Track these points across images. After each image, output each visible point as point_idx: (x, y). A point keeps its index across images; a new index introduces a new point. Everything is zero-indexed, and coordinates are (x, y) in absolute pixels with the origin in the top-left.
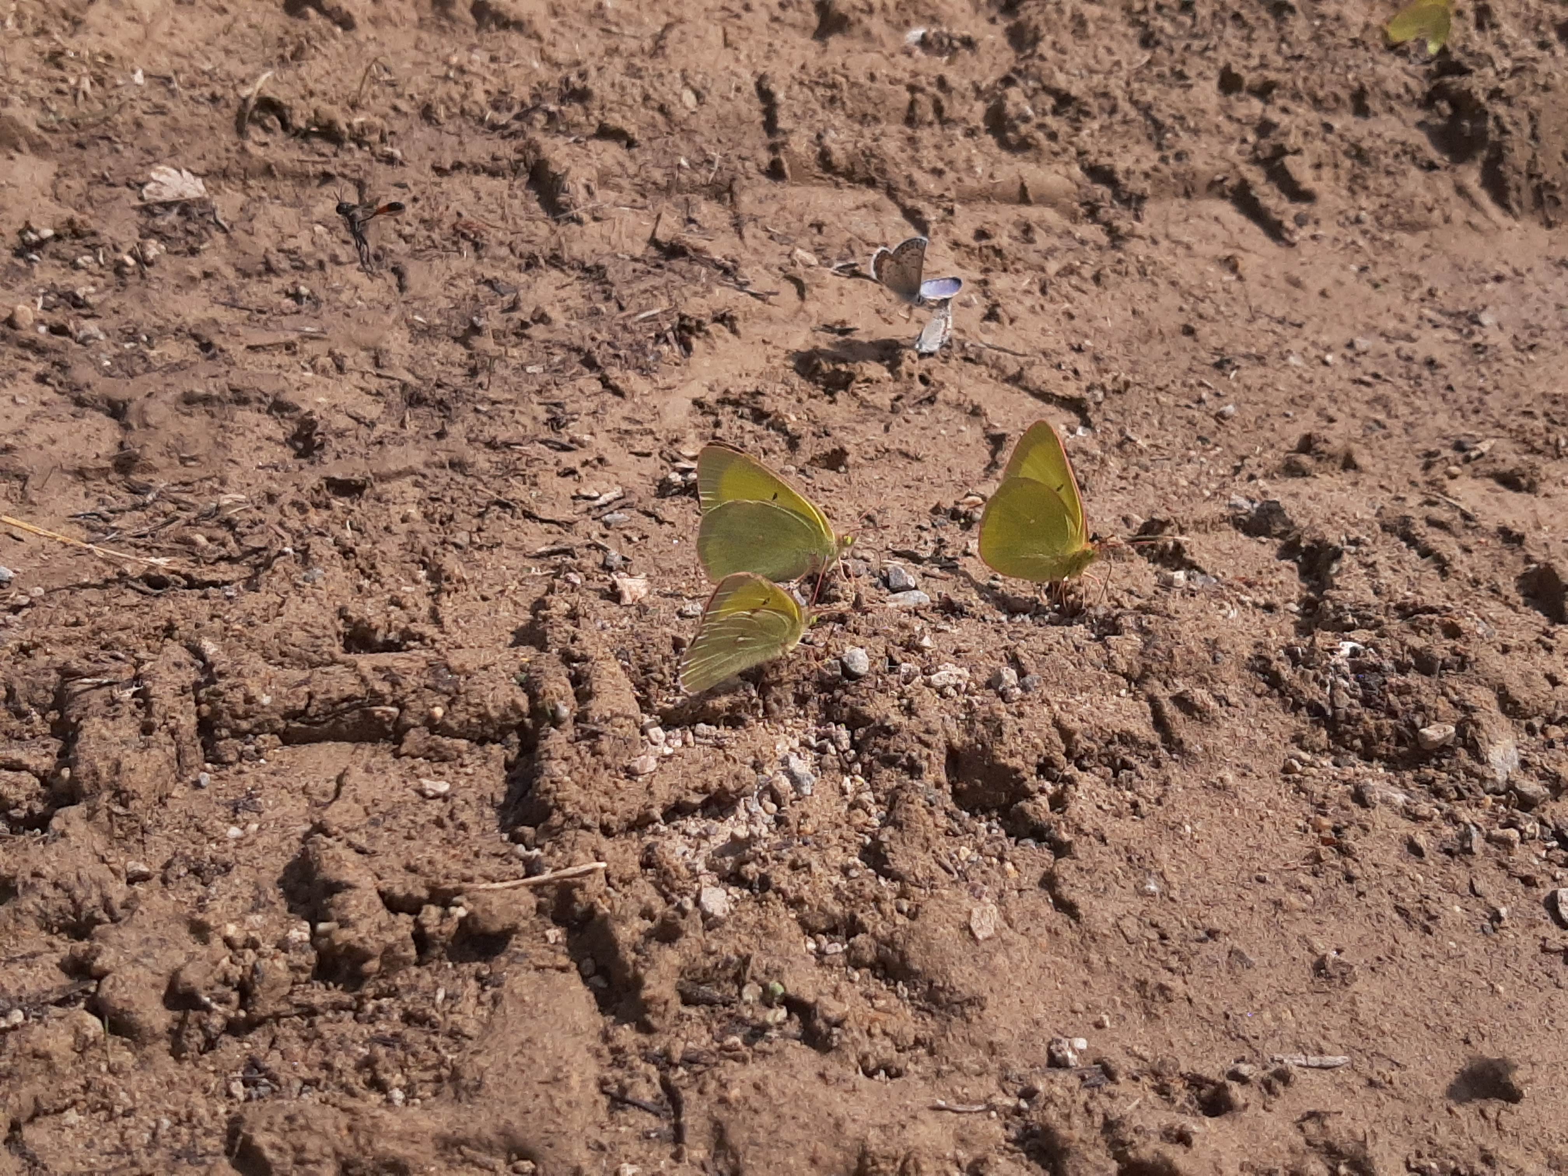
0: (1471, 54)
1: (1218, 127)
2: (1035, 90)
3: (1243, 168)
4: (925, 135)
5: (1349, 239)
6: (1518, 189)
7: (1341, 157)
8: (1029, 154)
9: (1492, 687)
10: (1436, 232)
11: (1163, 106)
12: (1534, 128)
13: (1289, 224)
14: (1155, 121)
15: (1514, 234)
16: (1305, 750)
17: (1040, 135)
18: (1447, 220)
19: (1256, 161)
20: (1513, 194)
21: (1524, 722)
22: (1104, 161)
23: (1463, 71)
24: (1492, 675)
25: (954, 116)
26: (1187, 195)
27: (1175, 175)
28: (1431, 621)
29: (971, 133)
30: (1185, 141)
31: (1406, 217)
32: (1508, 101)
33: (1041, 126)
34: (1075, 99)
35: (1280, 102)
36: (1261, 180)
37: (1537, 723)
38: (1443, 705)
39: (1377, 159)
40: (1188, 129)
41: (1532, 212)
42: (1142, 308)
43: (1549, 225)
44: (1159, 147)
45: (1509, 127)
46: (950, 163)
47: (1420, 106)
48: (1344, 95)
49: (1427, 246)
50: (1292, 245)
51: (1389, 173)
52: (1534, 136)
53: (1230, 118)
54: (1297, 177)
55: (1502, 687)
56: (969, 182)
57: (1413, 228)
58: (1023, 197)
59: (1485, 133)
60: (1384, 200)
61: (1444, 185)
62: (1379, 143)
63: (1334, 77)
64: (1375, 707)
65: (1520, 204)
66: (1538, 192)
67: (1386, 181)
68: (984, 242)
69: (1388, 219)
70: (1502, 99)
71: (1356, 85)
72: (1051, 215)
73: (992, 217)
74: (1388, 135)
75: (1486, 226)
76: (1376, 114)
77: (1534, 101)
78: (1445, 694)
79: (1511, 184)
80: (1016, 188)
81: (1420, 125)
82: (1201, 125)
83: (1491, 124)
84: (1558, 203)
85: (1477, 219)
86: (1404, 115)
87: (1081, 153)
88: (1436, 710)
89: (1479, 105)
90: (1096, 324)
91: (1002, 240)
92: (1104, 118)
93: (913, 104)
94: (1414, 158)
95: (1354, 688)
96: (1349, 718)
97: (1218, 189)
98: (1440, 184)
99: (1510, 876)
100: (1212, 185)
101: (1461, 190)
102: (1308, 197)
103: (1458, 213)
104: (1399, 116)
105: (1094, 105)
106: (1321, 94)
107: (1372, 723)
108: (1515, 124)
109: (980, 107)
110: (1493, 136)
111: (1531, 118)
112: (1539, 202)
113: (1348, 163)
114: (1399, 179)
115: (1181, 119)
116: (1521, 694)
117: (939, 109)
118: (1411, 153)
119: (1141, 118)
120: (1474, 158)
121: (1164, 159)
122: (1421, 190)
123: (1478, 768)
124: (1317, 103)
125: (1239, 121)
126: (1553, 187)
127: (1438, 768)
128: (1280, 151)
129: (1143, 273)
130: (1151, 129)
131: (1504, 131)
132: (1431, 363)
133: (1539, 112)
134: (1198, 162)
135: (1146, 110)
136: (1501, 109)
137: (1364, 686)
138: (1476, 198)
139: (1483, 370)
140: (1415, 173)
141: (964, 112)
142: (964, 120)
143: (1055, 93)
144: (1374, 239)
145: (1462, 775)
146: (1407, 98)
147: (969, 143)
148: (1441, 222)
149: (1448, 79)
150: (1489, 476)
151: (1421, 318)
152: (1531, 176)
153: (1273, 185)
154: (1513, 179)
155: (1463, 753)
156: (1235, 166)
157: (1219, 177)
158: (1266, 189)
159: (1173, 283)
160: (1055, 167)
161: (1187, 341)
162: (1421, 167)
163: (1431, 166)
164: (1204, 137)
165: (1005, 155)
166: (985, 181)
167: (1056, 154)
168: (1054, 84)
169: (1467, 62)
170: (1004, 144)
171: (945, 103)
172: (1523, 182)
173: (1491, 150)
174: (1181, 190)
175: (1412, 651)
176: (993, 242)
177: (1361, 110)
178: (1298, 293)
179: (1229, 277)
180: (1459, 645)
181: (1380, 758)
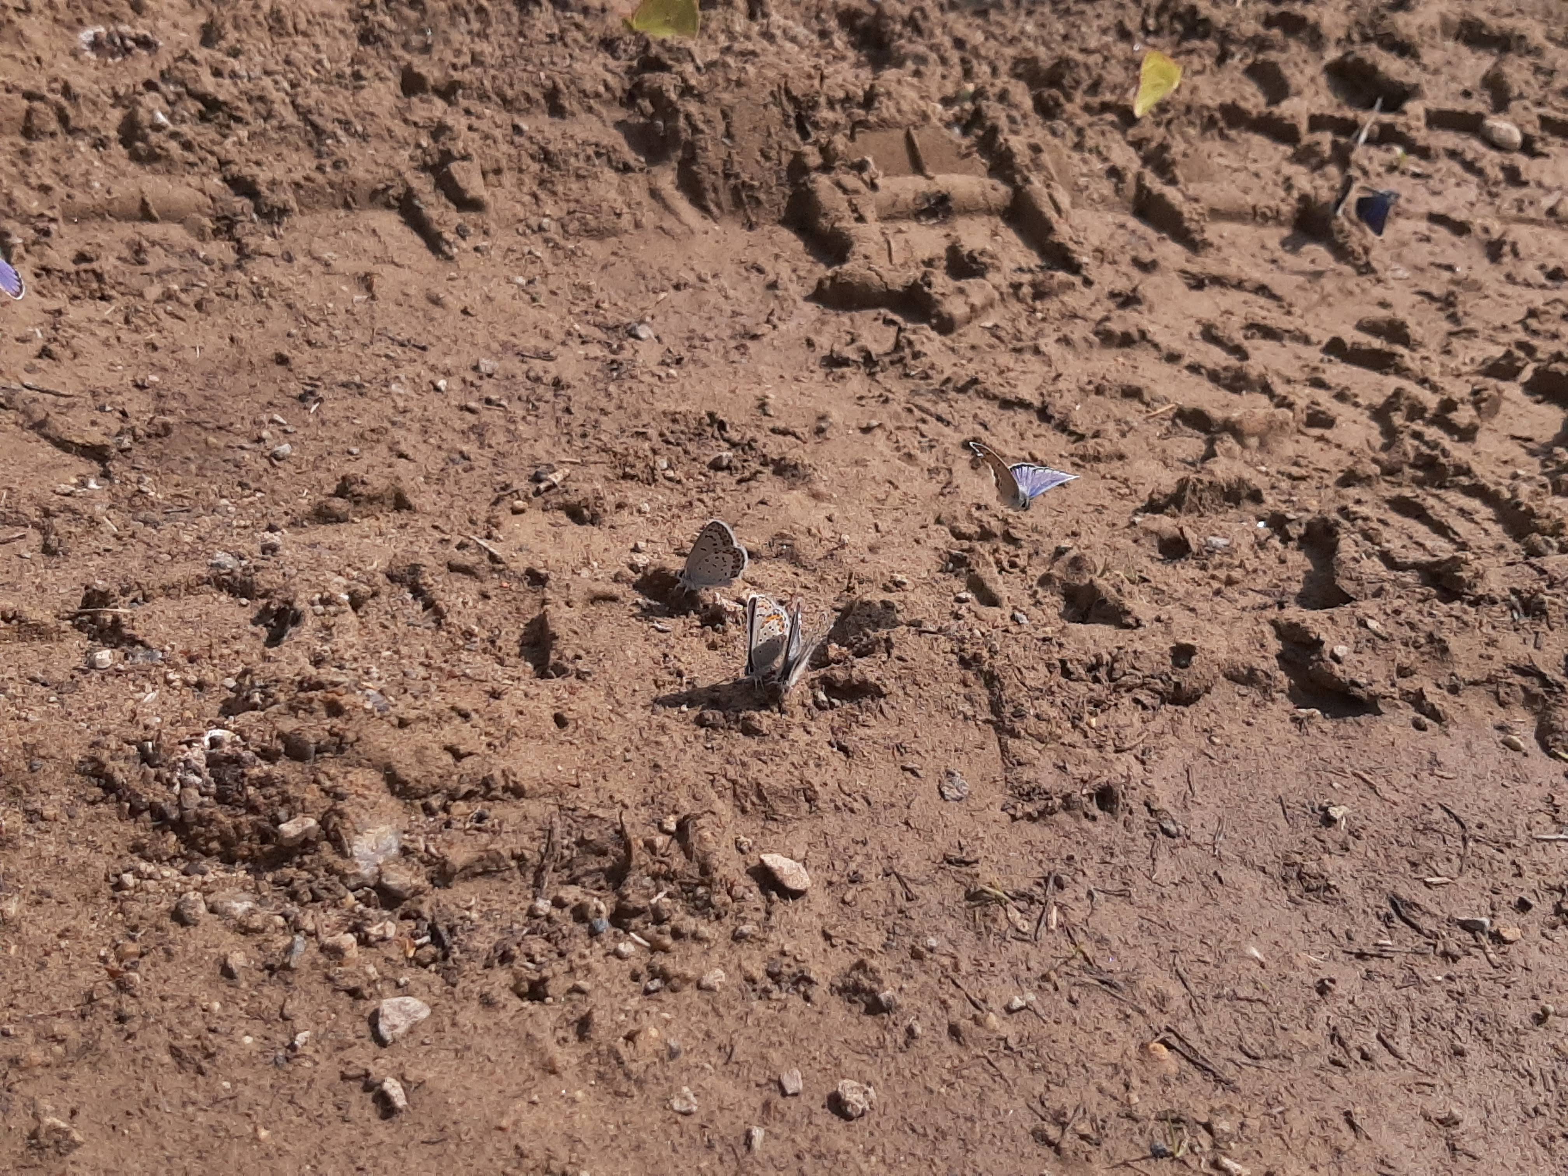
0: (670, 50)
1: (389, 131)
2: (179, 95)
3: (409, 175)
4: (41, 147)
5: (526, 250)
6: (715, 190)
7: (527, 161)
8: (158, 166)
9: (375, 767)
10: (625, 238)
11: (326, 110)
12: (728, 126)
13: (448, 236)
14: (314, 126)
15: (710, 239)
16: (149, 860)
17: (173, 146)
18: (638, 225)
19: (425, 168)
20: (711, 195)
21: (418, 803)
22: (248, 171)
23: (663, 67)
24: (376, 755)
25: (82, 125)
26: (347, 206)
27: (332, 185)
28: (311, 700)
29: (100, 144)
30: (348, 146)
31: (593, 223)
32: (700, 98)
33: (174, 135)
34: (225, 103)
35: (464, 103)
36: (429, 188)
37: (435, 802)
38: (312, 794)
39: (565, 162)
40: (354, 134)
41: (732, 213)
42: (243, 335)
43: (751, 227)
44: (319, 155)
45: (701, 126)
46: (65, 179)
47: (622, 104)
48: (536, 94)
49: (614, 254)
50: (450, 258)
51: (579, 177)
52: (729, 135)
53: (406, 121)
54: (462, 184)
55: (388, 767)
56: (80, 198)
57: (599, 234)
58: (145, 214)
59: (676, 132)
60: (573, 206)
61: (638, 189)
62: (571, 144)
63: (525, 75)
64: (234, 804)
65: (718, 205)
66: (736, 192)
67: (575, 186)
68: (84, 266)
69: (574, 226)
70: (694, 96)
71: (549, 83)
72: (176, 233)
73: (102, 237)
74: (581, 136)
75: (678, 229)
76: (573, 114)
77: (726, 97)
78: (316, 781)
79: (707, 186)
80: (137, 205)
81: (619, 125)
82: (370, 130)
83: (682, 123)
84: (759, 202)
85: (669, 223)
86: (604, 112)
87: (223, 163)
88: (303, 801)
89: (671, 103)
90: (180, 355)
91: (108, 264)
92: (259, 124)
93: (29, 113)
94: (609, 160)
95: (207, 784)
96: (200, 820)
97: (381, 198)
98: (634, 188)
99: (335, 991)
100: (374, 195)
101: (654, 193)
102: (476, 205)
103: (649, 218)
104: (599, 116)
105: (247, 110)
106: (510, 93)
107: (229, 822)
108: (708, 122)
109: (116, 115)
110: (686, 135)
111: (725, 116)
112: (738, 203)
113: (535, 167)
114: (590, 182)
115: (346, 124)
116: (411, 772)
117: (63, 119)
118: (603, 153)
119: (301, 124)
120: (669, 159)
121: (320, 168)
122: (613, 194)
123: (340, 863)
124: (507, 103)
125: (415, 124)
126: (752, 187)
127: (300, 866)
128: (447, 156)
129: (258, 295)
130: (312, 136)
131: (696, 130)
132: (557, 384)
133: (732, 108)
134: (359, 172)
135: (304, 114)
136: (692, 107)
137: (219, 781)
138: (669, 201)
139: (612, 388)
140: (610, 175)
141: (95, 121)
142: (96, 129)
143: (202, 98)
144: (556, 246)
145: (322, 872)
146: (606, 96)
147: (93, 155)
148: (631, 228)
149: (647, 76)
150: (560, 508)
151: (569, 334)
152: (727, 176)
153: (440, 192)
154: (708, 180)
155: (326, 847)
156: (400, 174)
157: (381, 186)
158: (432, 199)
159: (290, 306)
160: (189, 178)
161: (279, 371)
162: (617, 170)
163: (626, 168)
164: (374, 142)
165: (133, 168)
166: (100, 197)
167: (192, 165)
168: (199, 88)
169: (665, 57)
170: (135, 157)
171: (70, 112)
172: (720, 183)
173: (684, 150)
174: (339, 201)
175: (281, 736)
176: (95, 265)
177: (556, 110)
178: (437, 312)
179: (360, 297)
180: (338, 723)
181: (244, 860)
